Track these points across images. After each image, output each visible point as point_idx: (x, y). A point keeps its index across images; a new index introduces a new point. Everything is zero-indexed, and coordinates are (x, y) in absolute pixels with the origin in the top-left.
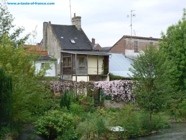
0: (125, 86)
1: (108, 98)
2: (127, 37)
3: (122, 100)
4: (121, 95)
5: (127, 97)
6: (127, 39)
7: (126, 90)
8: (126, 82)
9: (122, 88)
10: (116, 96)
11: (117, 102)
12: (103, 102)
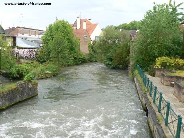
0: (30, 52)
1: (22, 58)
2: (19, 27)
3: (29, 59)
4: (28, 56)
5: (31, 57)
6: (19, 28)
7: (31, 54)
8: (31, 50)
9: (29, 53)
10: (26, 57)
11: (26, 59)
12: (20, 60)
